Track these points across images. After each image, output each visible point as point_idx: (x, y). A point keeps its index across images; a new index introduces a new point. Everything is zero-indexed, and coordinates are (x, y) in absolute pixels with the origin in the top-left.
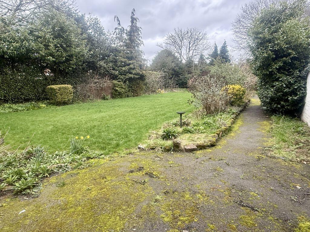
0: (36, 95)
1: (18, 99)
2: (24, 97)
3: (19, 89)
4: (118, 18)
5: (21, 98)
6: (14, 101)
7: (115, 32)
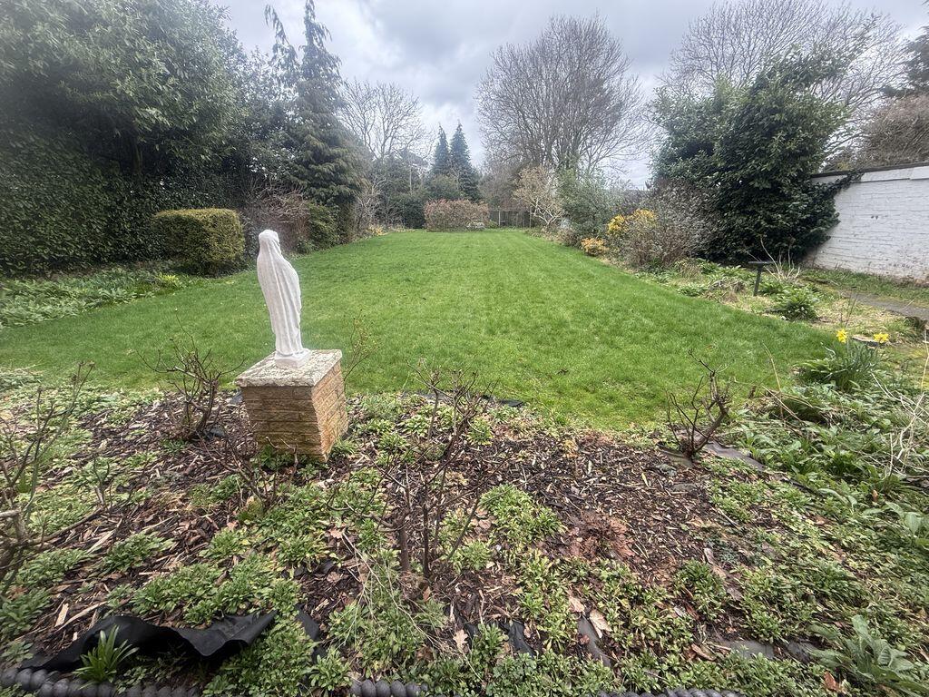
0: (87, 245)
1: (28, 261)
2: (49, 254)
3: (25, 223)
4: (274, 13)
5: (38, 256)
6: (14, 268)
7: (275, 58)
